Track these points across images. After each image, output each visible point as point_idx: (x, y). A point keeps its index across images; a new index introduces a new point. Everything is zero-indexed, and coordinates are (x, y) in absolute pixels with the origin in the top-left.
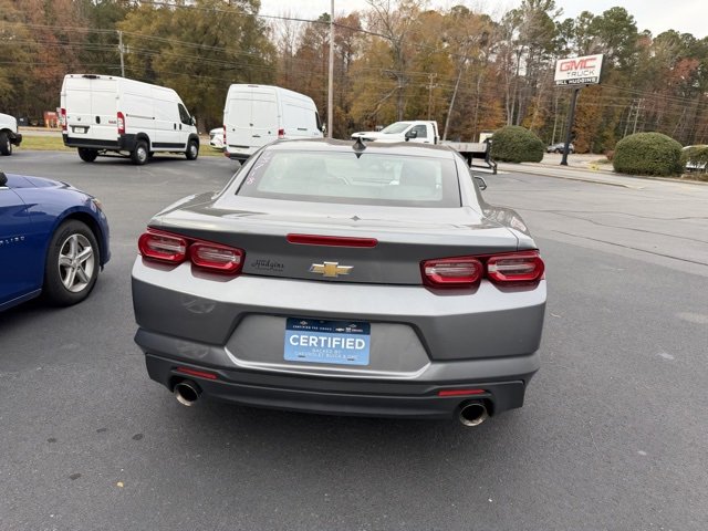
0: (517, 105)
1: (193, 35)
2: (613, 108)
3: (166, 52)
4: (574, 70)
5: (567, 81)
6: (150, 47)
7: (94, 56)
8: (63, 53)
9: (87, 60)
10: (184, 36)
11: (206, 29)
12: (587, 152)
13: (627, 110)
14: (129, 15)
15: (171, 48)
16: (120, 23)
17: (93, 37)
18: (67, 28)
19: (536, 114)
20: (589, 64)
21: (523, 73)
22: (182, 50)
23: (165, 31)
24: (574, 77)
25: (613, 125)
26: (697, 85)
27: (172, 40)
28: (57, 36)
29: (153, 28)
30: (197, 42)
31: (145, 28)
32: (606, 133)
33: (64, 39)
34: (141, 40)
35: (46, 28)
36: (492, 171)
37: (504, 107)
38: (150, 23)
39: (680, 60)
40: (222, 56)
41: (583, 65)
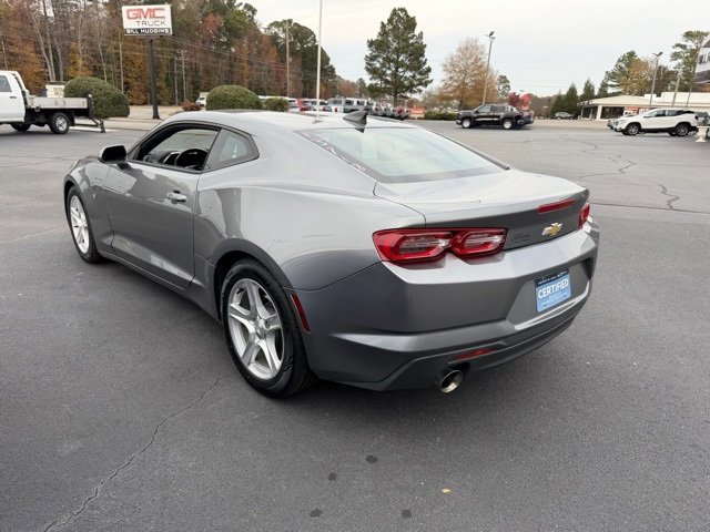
0: (55, 51)
2: (158, 58)
4: (143, 19)
5: (139, 30)
12: (144, 104)
13: (172, 60)
19: (80, 62)
20: (158, 14)
21: (50, 13)
24: (144, 26)
25: (163, 75)
26: (224, 39)
32: (158, 84)
36: (99, 130)
37: (40, 52)
39: (206, 15)
41: (152, 14)
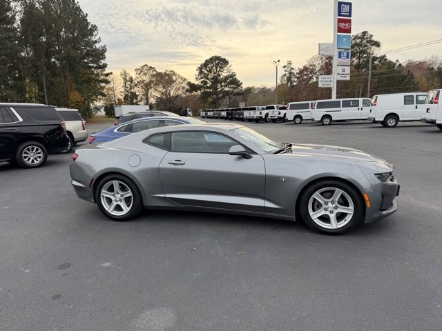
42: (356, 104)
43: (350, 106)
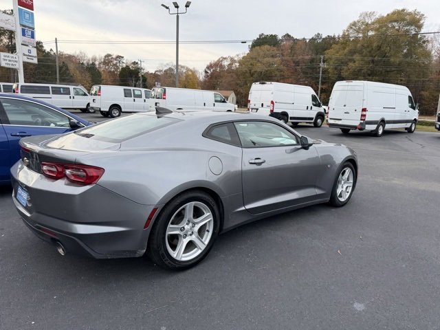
1: (370, 52)
3: (351, 64)
6: (342, 63)
7: (311, 71)
8: (296, 70)
9: (307, 73)
10: (364, 54)
11: (379, 47)
14: (333, 46)
15: (355, 62)
16: (328, 51)
17: (312, 61)
18: (300, 57)
22: (361, 62)
23: (352, 52)
27: (357, 57)
28: (294, 62)
29: (346, 51)
30: (372, 56)
31: (341, 52)
33: (297, 63)
34: (337, 59)
35: (290, 59)
38: (344, 48)
40: (387, 64)
42: (67, 92)
43: (61, 94)
